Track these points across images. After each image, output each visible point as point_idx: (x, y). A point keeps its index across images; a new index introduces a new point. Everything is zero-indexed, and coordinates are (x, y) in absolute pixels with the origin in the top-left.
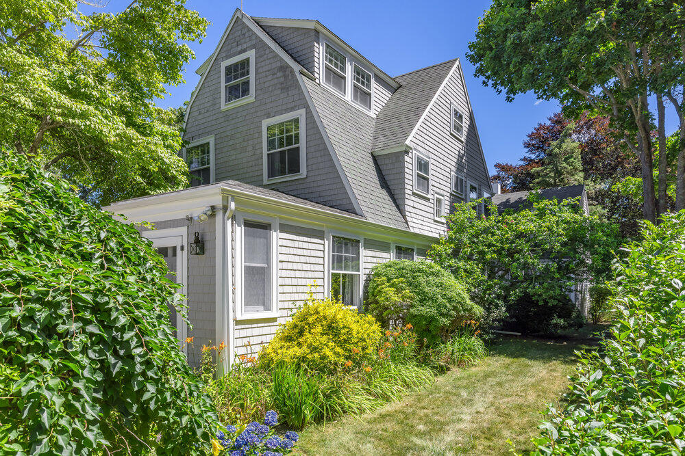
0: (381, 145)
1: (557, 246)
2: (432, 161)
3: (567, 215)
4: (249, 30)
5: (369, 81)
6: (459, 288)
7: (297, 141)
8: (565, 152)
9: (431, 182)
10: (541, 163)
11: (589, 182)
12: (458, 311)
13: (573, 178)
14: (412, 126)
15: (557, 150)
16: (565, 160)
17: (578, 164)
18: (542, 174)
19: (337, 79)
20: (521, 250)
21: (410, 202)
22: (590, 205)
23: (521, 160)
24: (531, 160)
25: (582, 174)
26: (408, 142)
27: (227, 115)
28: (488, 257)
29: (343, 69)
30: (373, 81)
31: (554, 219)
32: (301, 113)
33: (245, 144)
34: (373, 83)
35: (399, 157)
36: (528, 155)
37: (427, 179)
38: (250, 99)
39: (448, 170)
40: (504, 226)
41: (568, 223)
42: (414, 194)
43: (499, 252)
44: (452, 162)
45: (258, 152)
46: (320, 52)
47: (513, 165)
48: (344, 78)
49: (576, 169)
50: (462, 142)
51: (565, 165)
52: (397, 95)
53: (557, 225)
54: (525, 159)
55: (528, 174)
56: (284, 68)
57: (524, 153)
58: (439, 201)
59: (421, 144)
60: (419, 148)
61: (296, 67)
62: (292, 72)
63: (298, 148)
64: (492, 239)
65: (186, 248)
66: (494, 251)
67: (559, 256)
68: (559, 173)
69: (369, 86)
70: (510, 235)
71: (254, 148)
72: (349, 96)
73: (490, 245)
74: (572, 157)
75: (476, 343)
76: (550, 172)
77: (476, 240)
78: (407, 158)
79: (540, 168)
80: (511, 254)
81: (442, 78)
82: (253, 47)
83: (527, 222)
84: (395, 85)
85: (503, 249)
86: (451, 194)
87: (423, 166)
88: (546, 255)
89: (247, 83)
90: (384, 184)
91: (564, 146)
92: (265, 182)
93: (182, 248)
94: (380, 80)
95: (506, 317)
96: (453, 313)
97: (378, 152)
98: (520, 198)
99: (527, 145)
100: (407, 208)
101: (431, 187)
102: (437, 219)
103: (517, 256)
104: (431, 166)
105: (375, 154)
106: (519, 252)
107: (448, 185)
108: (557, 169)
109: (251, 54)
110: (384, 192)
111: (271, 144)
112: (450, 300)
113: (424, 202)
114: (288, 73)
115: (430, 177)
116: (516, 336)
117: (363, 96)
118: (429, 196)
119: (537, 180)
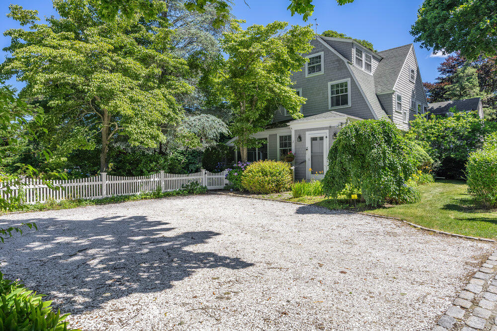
0: (380, 90)
1: (466, 133)
2: (402, 95)
3: (471, 119)
4: (320, 43)
5: (370, 59)
6: (423, 151)
7: (346, 91)
8: (468, 76)
9: (402, 105)
10: (450, 80)
11: (483, 93)
12: (425, 160)
13: (472, 91)
14: (395, 81)
15: (461, 74)
16: (467, 80)
17: (476, 82)
18: (451, 89)
19: (359, 61)
20: (448, 136)
21: (395, 115)
22: (484, 107)
23: (436, 79)
24: (443, 79)
25: (478, 88)
26: (394, 89)
27: (309, 79)
28: (432, 139)
29: (361, 57)
30: (372, 59)
31: (464, 121)
32: (349, 80)
33: (319, 92)
34: (372, 60)
35: (390, 96)
36: (441, 76)
37: (401, 104)
38: (322, 72)
39: (408, 98)
40: (439, 125)
41: (471, 122)
42: (396, 111)
43: (437, 137)
44: (410, 94)
45: (326, 96)
46: (354, 51)
47: (432, 83)
48: (362, 61)
49: (475, 86)
50: (414, 83)
51: (467, 83)
52: (382, 63)
53: (466, 124)
54: (438, 78)
55: (442, 89)
56: (339, 60)
57: (439, 74)
58: (405, 113)
59: (398, 88)
60: (398, 90)
61: (345, 60)
62: (343, 62)
63: (347, 95)
64: (433, 131)
65: (328, 137)
66: (435, 136)
67: (467, 138)
68: (463, 88)
69: (370, 62)
70: (443, 129)
71: (323, 94)
72: (363, 69)
73: (433, 134)
74: (472, 78)
75: (430, 177)
76: (457, 87)
77: (426, 132)
78: (393, 96)
79: (450, 86)
80: (443, 137)
81: (406, 55)
82: (323, 50)
83: (450, 122)
84: (380, 58)
85: (439, 135)
86: (410, 110)
87: (399, 98)
88: (461, 138)
89: (320, 66)
90: (383, 108)
91: (466, 71)
92: (330, 109)
93: (326, 137)
94: (375, 58)
95: (441, 166)
96: (423, 160)
97: (379, 93)
98: (440, 106)
99: (441, 70)
100: (394, 118)
101: (402, 108)
102: (404, 122)
103: (446, 138)
104: (402, 98)
105: (378, 94)
106: (447, 136)
107: (408, 105)
108: (462, 86)
109: (322, 54)
110: (383, 111)
111: (332, 93)
112: (421, 156)
113: (399, 115)
114: (341, 62)
115: (402, 103)
116: (443, 179)
117: (368, 66)
118: (402, 112)
119: (448, 93)
